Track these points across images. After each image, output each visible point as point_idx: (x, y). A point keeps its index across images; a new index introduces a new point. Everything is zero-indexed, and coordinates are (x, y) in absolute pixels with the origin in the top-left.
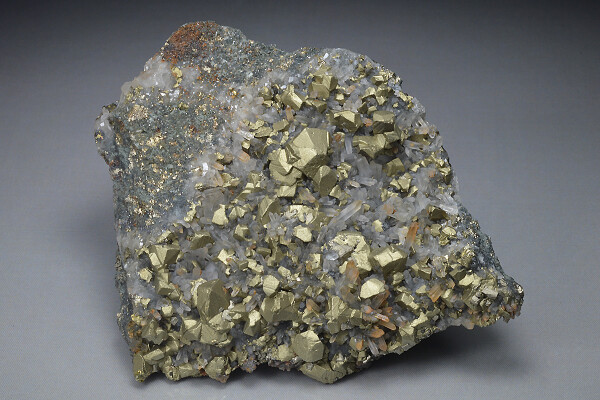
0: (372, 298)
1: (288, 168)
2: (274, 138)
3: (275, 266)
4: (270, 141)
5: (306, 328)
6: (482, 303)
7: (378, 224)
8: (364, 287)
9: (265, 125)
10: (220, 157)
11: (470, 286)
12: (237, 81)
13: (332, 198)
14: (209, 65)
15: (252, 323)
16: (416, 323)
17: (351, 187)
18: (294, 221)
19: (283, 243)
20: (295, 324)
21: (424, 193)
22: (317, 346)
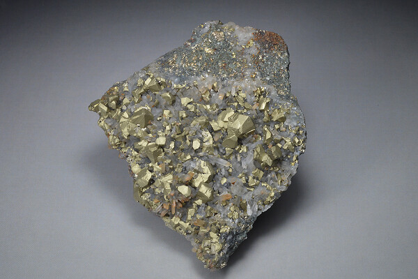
0: (180, 193)
1: (226, 119)
2: (239, 105)
3: (173, 139)
4: (236, 104)
5: (151, 171)
6: (206, 249)
7: (225, 181)
8: (184, 186)
9: (244, 98)
10: (215, 85)
11: (212, 238)
12: (261, 74)
13: (224, 150)
14: (263, 57)
15: (139, 144)
16: (182, 223)
17: (236, 158)
18: (201, 136)
19: (187, 137)
20: (150, 165)
21: (253, 195)
22: (145, 181)
